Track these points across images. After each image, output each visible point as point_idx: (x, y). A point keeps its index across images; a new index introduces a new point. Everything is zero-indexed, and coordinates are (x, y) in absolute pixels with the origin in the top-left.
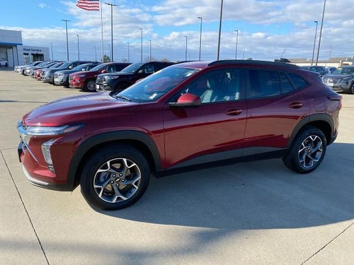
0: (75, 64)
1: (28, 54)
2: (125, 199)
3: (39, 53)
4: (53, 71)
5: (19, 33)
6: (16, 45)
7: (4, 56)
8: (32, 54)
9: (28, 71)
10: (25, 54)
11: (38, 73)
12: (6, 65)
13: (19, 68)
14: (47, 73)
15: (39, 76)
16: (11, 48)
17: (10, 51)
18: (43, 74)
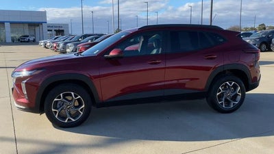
0: (85, 36)
1: (51, 31)
2: (73, 120)
3: (60, 29)
4: (66, 44)
5: (45, 13)
6: (41, 23)
7: (33, 34)
8: (55, 30)
9: (48, 44)
10: (48, 30)
11: (55, 45)
12: (34, 41)
13: (42, 43)
14: (61, 45)
15: (55, 48)
16: (38, 26)
17: (37, 29)
18: (58, 46)
